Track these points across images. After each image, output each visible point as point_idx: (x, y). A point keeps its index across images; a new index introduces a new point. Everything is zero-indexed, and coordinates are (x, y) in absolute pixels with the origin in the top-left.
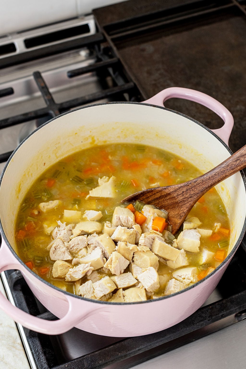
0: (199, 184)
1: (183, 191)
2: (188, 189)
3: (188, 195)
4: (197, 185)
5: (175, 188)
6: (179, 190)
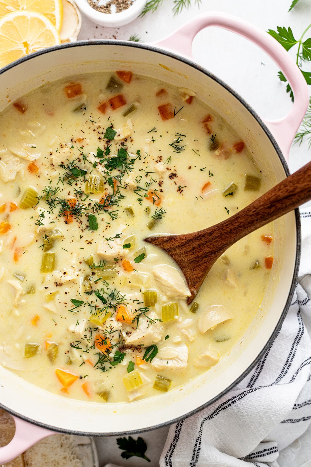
0: (216, 238)
1: (193, 246)
2: (200, 244)
3: (202, 252)
4: (214, 240)
5: (182, 242)
6: (188, 245)
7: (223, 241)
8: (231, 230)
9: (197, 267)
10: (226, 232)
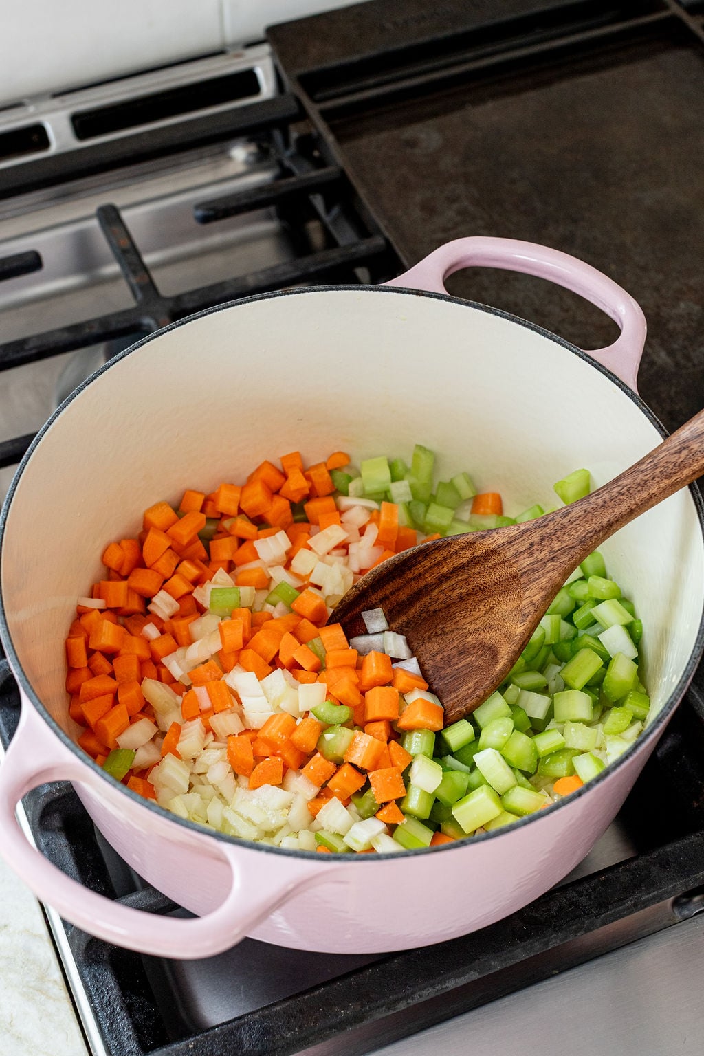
0: (575, 521)
1: (531, 541)
2: (544, 535)
3: (546, 552)
4: (571, 524)
5: (511, 535)
6: (521, 539)
7: (587, 525)
8: (605, 502)
9: (534, 581)
10: (595, 506)
